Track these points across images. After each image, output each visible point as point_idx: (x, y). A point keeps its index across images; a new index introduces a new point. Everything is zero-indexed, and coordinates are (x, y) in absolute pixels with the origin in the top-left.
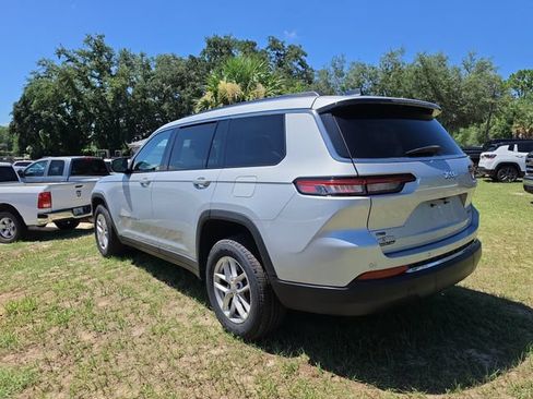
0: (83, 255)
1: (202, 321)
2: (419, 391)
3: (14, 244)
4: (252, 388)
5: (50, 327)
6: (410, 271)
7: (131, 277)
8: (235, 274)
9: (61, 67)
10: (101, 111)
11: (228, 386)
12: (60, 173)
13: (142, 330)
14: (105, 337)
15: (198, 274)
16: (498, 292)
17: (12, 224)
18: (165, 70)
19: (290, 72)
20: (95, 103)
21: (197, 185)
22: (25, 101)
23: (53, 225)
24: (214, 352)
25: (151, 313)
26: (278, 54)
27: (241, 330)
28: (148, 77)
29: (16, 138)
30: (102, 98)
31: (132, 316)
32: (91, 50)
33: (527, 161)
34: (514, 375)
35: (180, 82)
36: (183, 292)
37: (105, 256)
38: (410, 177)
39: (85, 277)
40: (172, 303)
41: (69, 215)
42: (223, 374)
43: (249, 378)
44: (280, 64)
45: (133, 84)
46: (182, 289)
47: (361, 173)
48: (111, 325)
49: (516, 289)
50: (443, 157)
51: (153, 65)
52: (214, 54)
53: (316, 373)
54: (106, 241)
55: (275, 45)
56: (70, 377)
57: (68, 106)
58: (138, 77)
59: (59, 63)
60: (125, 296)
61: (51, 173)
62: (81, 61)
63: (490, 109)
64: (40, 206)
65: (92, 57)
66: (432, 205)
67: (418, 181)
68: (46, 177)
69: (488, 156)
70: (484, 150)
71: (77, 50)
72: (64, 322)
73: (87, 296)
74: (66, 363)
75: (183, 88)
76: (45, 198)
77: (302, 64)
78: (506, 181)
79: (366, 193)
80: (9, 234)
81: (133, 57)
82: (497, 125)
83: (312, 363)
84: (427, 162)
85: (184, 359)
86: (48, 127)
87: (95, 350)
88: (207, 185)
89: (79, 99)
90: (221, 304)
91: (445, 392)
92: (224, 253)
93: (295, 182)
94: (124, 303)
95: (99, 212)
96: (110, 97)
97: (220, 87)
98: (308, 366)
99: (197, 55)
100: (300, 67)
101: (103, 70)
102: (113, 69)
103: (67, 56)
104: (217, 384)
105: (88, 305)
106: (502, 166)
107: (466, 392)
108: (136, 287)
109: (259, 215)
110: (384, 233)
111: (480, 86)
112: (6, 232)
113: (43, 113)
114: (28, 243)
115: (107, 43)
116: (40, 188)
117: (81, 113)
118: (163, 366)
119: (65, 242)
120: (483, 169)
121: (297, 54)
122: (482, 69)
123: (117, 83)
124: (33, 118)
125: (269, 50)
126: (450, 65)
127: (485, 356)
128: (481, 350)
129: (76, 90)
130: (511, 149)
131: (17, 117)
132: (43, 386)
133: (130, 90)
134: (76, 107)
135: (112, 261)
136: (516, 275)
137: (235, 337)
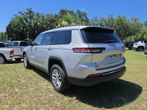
0: (20, 68)
1: (49, 87)
2: (104, 108)
3: (3, 64)
4: (59, 105)
5: (8, 87)
6: (103, 74)
7: (32, 74)
8: (57, 74)
9: (20, 16)
10: (30, 29)
11: (52, 105)
12: (17, 45)
13: (32, 89)
14: (22, 90)
15: (48, 74)
16: (132, 81)
17: (3, 59)
18: (48, 18)
19: (83, 19)
20: (29, 26)
21: (48, 49)
22: (10, 26)
23: (14, 60)
24: (51, 95)
25: (35, 84)
26: (79, 14)
27: (59, 90)
28: (44, 20)
29: (7, 35)
30: (31, 25)
31: (30, 85)
32: (28, 12)
33: (145, 46)
34: (132, 104)
35: (52, 21)
36: (45, 79)
37: (26, 68)
38: (104, 49)
39: (20, 74)
40: (42, 82)
41: (18, 57)
42: (52, 102)
43: (59, 103)
44: (80, 17)
45: (39, 22)
46: (45, 78)
47: (90, 47)
48: (24, 87)
49: (137, 81)
50: (115, 43)
51: (45, 16)
52: (62, 14)
53: (77, 102)
54: (26, 64)
55: (79, 12)
56: (10, 101)
57: (21, 27)
58: (41, 20)
59: (19, 15)
60: (29, 79)
61: (14, 45)
62: (25, 15)
63: (137, 31)
64: (10, 54)
65: (28, 14)
66: (111, 57)
67: (106, 50)
68: (13, 46)
69: (136, 44)
70: (135, 42)
71: (24, 12)
72: (12, 86)
73: (19, 79)
74: (10, 97)
75: (53, 23)
76: (12, 52)
77: (86, 17)
78: (140, 51)
79: (91, 53)
80: (2, 62)
81: (40, 14)
82: (139, 36)
83: (76, 99)
84: (109, 45)
85: (42, 97)
86: (16, 33)
87: (19, 94)
88: (51, 49)
89: (25, 25)
90: (54, 82)
91: (111, 108)
92: (55, 68)
93: (73, 49)
94: (29, 81)
95: (25, 56)
96: (33, 25)
97: (62, 23)
98: (75, 100)
99: (57, 14)
100: (85, 18)
101: (31, 17)
102: (34, 17)
103: (21, 13)
104: (50, 104)
105: (19, 81)
106: (139, 47)
107: (117, 108)
108: (33, 77)
109: (63, 58)
110: (96, 64)
111: (135, 25)
112: (1, 61)
113: (14, 29)
114: (7, 64)
115: (32, 10)
116: (11, 49)
117: (25, 29)
118: (36, 99)
119: (17, 64)
120: (134, 48)
121: (85, 15)
122: (136, 20)
123: (35, 21)
124: (12, 30)
125: (77, 13)
126: (127, 19)
127: (124, 99)
128: (124, 97)
129: (23, 23)
130: (142, 42)
131: (7, 30)
132: (3, 103)
133: (38, 23)
134: (24, 28)
135: (27, 70)
136: (138, 77)
137: (57, 91)
